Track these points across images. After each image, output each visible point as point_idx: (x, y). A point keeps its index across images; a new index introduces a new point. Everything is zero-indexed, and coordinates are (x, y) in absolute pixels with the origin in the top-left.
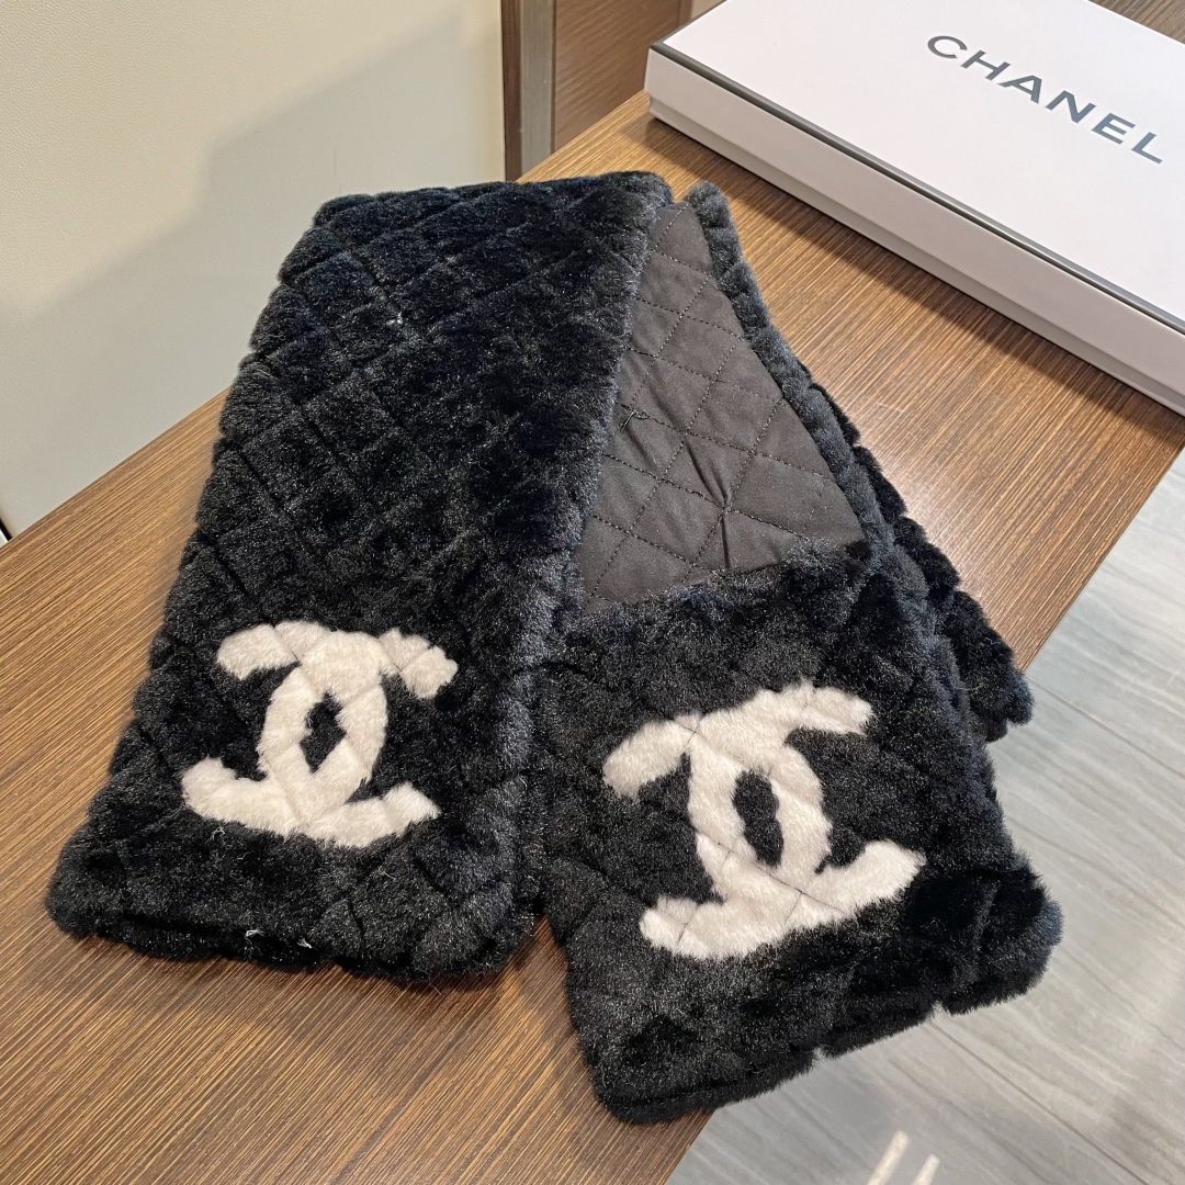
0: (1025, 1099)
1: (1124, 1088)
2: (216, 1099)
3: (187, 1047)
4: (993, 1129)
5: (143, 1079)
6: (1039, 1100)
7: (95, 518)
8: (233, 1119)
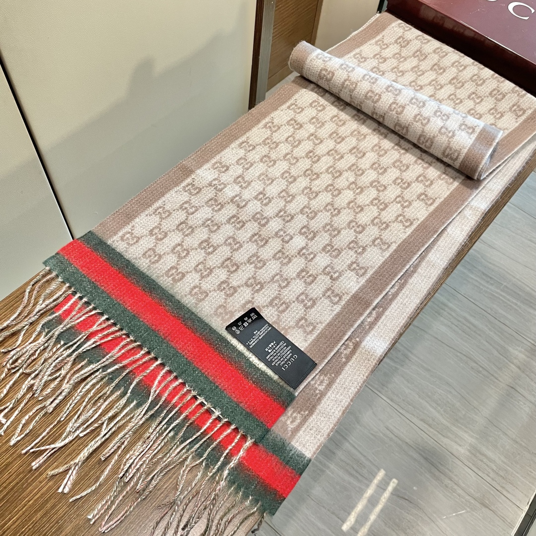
0: (435, 442)
1: (473, 440)
4: (423, 453)
6: (440, 443)
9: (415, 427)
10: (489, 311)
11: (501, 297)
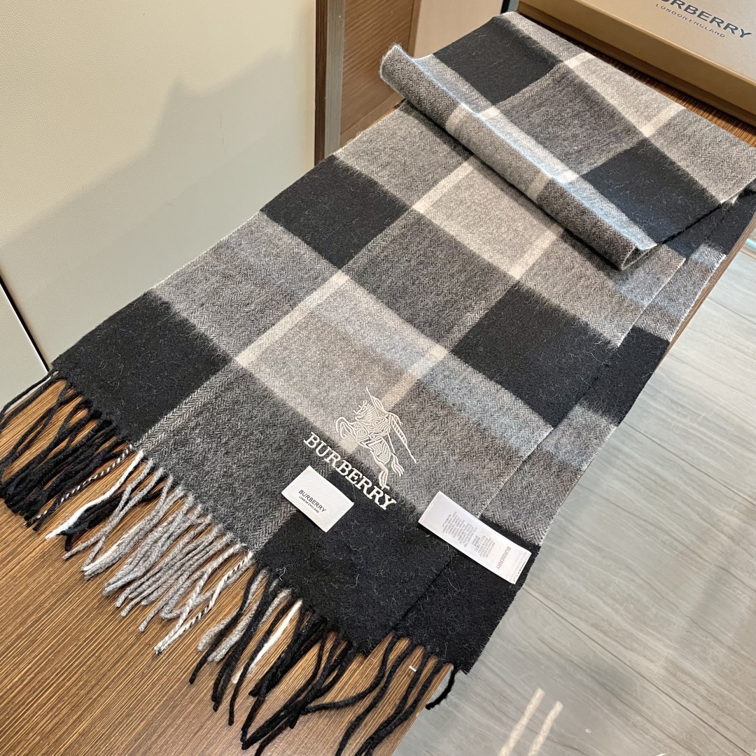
0: (614, 658)
1: (671, 652)
4: (597, 677)
6: (623, 660)
9: (584, 637)
10: (684, 457)
11: (699, 435)
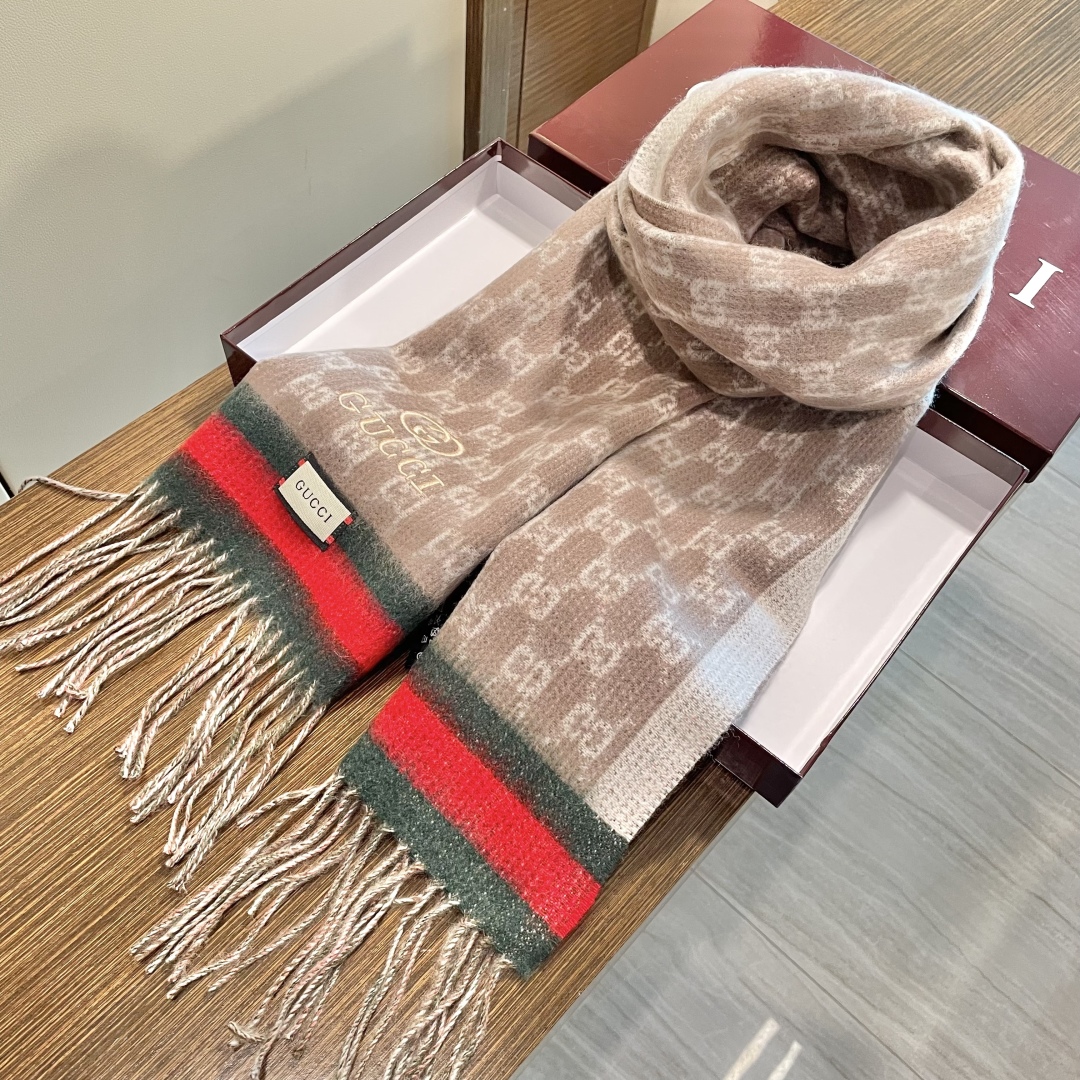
0: (854, 1021)
1: (943, 1020)
2: (100, 1028)
3: (80, 981)
4: (823, 1047)
5: (42, 1006)
6: (867, 1024)
7: (48, 507)
8: (112, 1046)
9: (810, 984)
10: (996, 716)
11: (1023, 685)
